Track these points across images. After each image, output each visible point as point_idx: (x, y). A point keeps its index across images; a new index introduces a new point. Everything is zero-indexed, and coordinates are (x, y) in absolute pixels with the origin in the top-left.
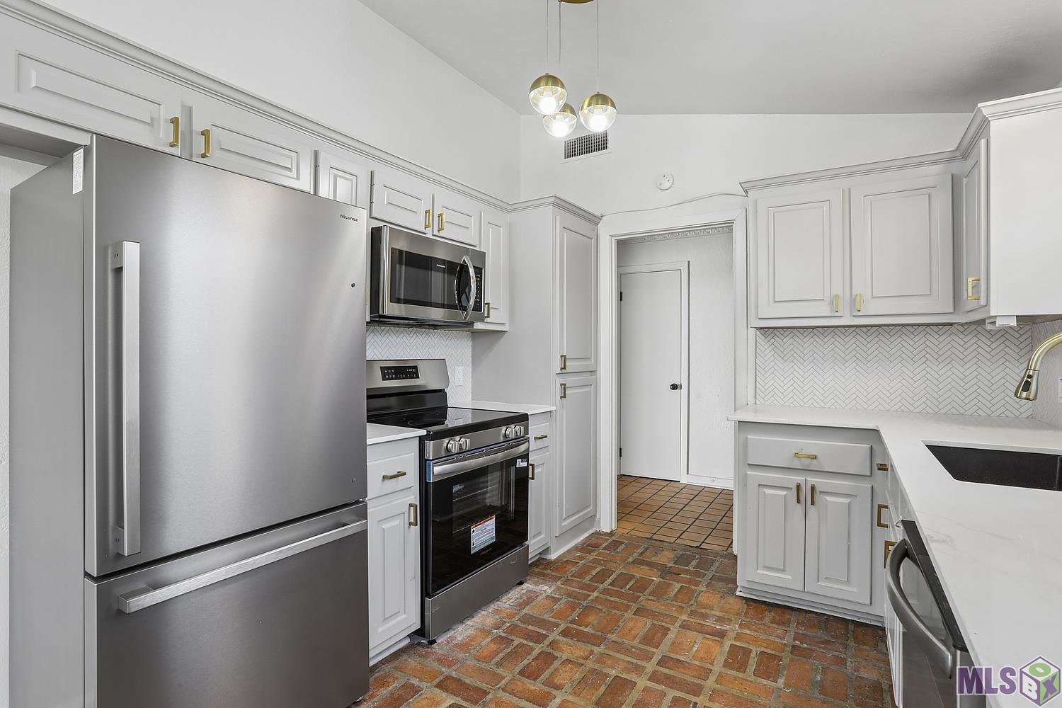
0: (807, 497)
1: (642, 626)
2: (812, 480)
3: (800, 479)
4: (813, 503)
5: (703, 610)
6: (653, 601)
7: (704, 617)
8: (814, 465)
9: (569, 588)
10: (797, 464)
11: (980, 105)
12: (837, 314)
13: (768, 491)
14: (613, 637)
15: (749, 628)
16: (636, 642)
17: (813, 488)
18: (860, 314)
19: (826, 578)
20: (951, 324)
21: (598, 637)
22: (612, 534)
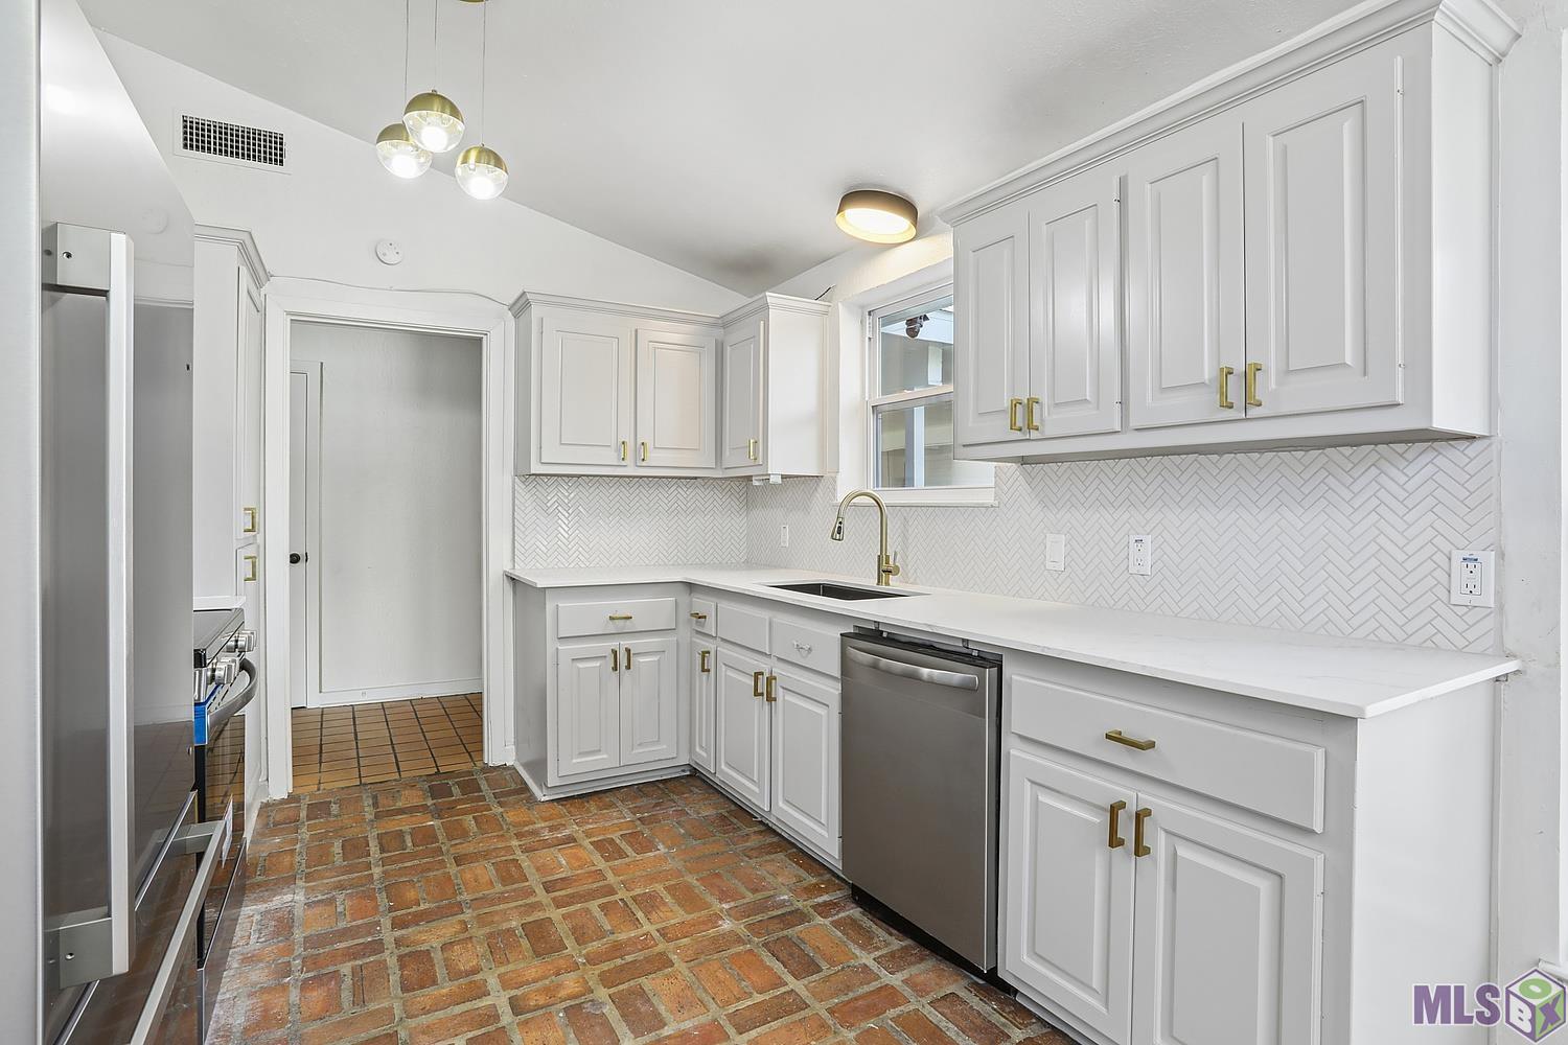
0: (622, 662)
1: (485, 871)
2: (626, 643)
3: (613, 644)
4: (628, 667)
5: (526, 828)
6: (461, 843)
7: (534, 833)
8: (628, 626)
9: (326, 881)
10: (611, 628)
11: (767, 294)
12: (623, 463)
13: (581, 665)
14: (465, 897)
15: (588, 823)
16: (499, 887)
17: (628, 651)
18: (644, 464)
19: (639, 745)
20: (696, 478)
21: (450, 906)
22: (292, 798)
